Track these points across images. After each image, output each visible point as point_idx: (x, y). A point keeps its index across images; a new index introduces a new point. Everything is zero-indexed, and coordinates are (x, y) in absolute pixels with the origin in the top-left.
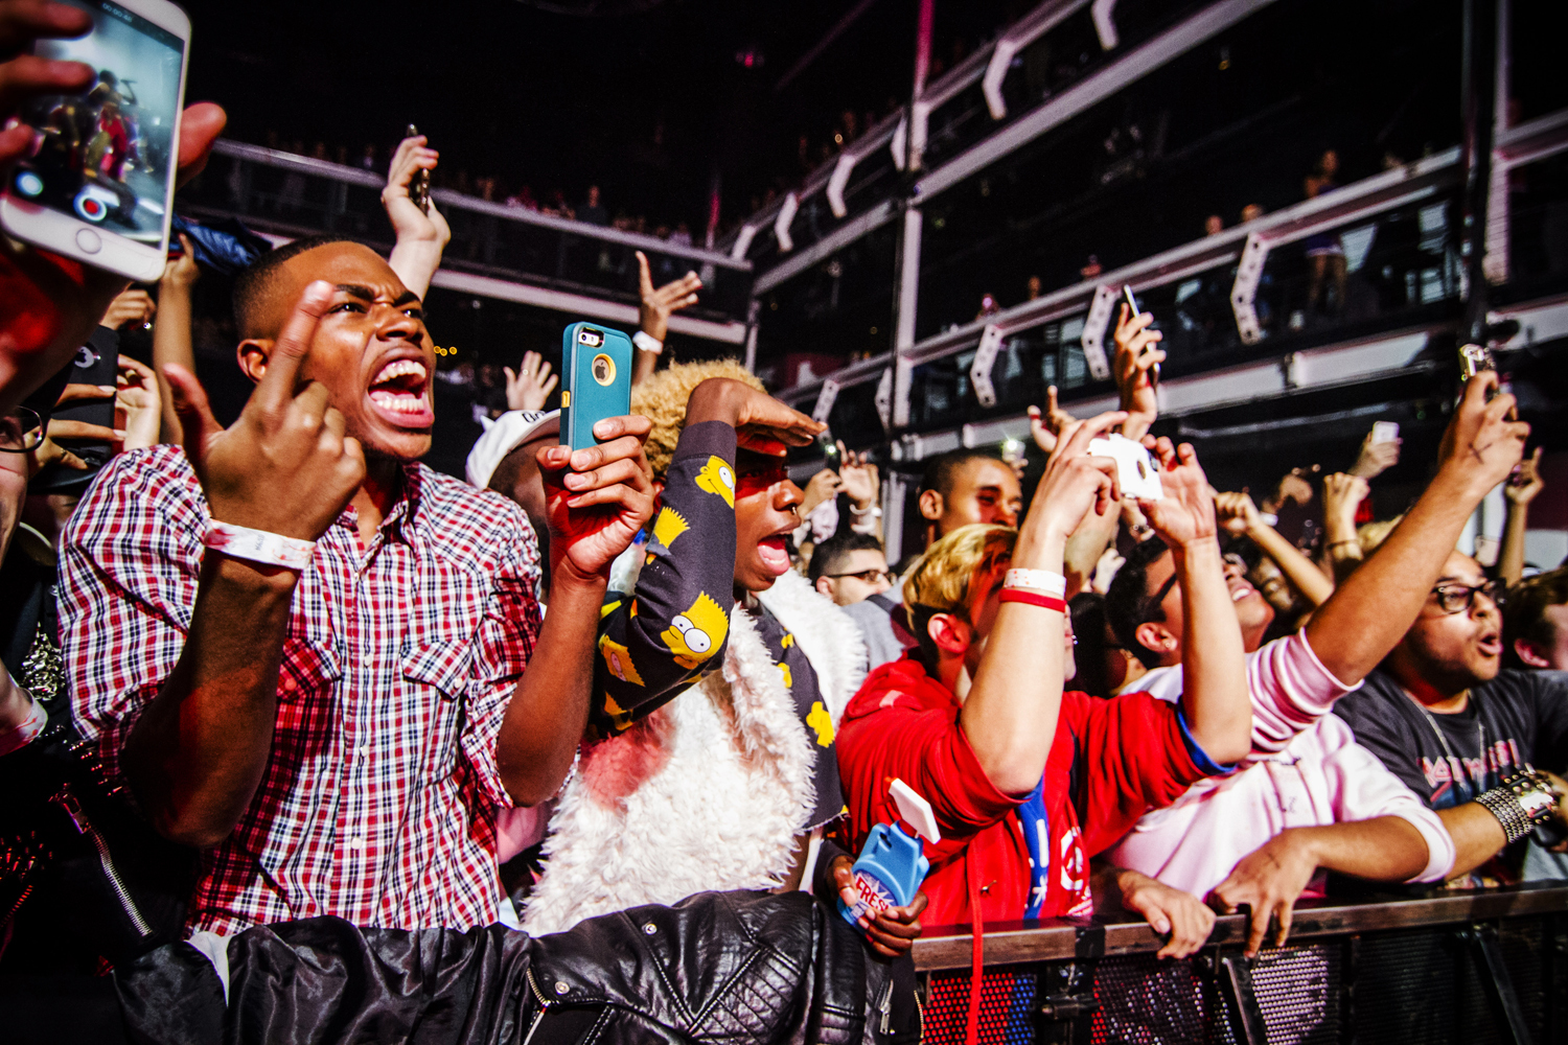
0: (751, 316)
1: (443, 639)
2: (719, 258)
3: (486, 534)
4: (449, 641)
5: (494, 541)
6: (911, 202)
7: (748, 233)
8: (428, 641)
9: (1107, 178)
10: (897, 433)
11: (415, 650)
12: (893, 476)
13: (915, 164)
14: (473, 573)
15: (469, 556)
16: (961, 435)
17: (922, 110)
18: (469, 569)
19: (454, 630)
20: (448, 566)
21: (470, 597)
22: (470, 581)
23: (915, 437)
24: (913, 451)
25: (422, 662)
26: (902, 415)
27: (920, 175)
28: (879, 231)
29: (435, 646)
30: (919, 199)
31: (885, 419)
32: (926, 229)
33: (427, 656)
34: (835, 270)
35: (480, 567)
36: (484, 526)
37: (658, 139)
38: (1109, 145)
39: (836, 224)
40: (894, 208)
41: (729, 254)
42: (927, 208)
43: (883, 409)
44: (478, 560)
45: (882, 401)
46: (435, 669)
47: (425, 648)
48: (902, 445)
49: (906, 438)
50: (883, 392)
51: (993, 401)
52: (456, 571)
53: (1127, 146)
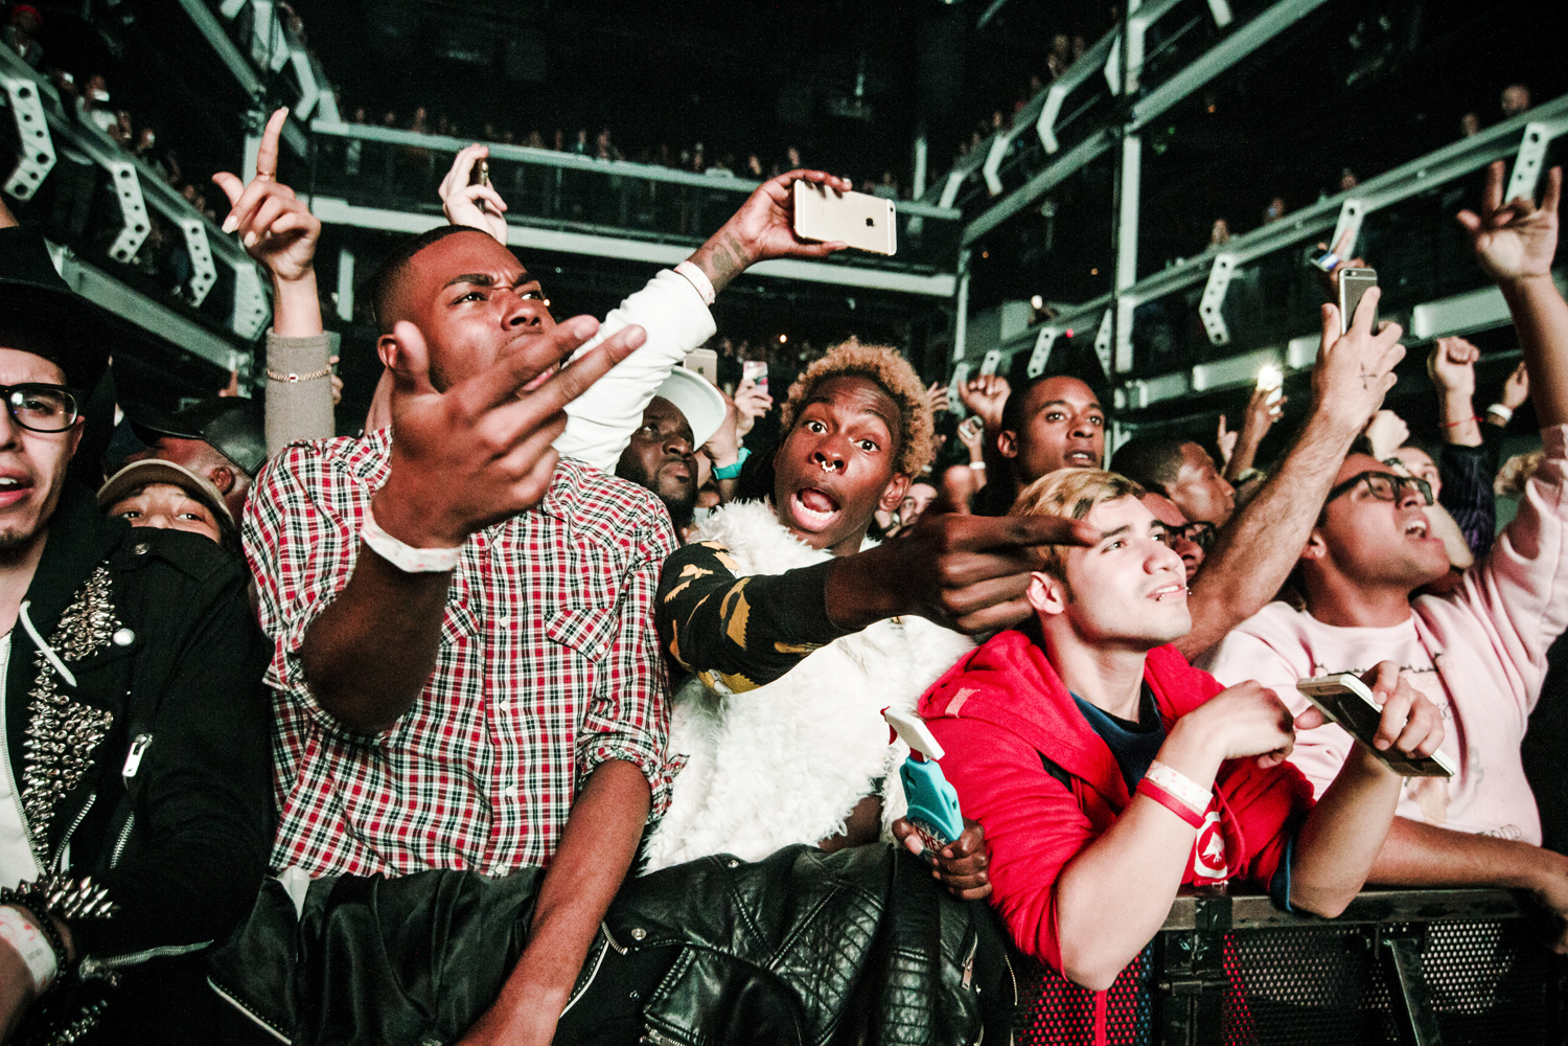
0: (961, 268)
1: (583, 607)
2: (927, 210)
3: (623, 515)
4: (590, 609)
5: (630, 521)
6: (1128, 128)
7: (956, 179)
8: (570, 607)
9: (1352, 78)
10: (1119, 380)
11: (558, 614)
12: (1116, 425)
13: (1132, 87)
14: (609, 549)
15: (606, 533)
16: (1189, 378)
17: (1137, 27)
18: (605, 545)
19: (593, 600)
20: (586, 541)
21: (607, 571)
22: (606, 556)
23: (1139, 383)
24: (1138, 397)
25: (565, 626)
26: (1125, 360)
27: (1137, 97)
28: (1094, 164)
29: (577, 612)
30: (1136, 125)
31: (1106, 365)
32: (1146, 156)
33: (570, 621)
34: (1048, 211)
35: (616, 544)
36: (621, 508)
37: (859, 91)
38: (1354, 41)
39: (1048, 160)
40: (1109, 136)
41: (937, 203)
42: (1145, 134)
43: (1103, 355)
44: (615, 538)
45: (1102, 347)
46: (577, 634)
47: (568, 613)
48: (1126, 392)
49: (1129, 384)
50: (1103, 338)
51: (1225, 338)
52: (593, 546)
53: (1374, 38)
